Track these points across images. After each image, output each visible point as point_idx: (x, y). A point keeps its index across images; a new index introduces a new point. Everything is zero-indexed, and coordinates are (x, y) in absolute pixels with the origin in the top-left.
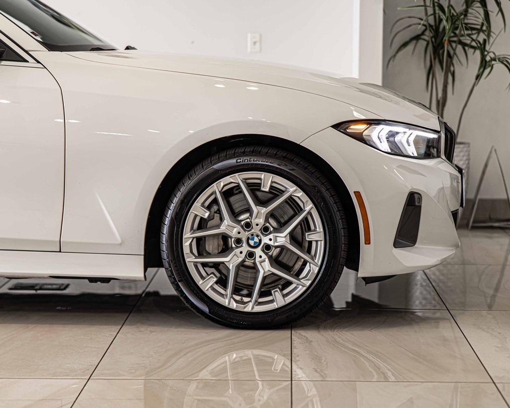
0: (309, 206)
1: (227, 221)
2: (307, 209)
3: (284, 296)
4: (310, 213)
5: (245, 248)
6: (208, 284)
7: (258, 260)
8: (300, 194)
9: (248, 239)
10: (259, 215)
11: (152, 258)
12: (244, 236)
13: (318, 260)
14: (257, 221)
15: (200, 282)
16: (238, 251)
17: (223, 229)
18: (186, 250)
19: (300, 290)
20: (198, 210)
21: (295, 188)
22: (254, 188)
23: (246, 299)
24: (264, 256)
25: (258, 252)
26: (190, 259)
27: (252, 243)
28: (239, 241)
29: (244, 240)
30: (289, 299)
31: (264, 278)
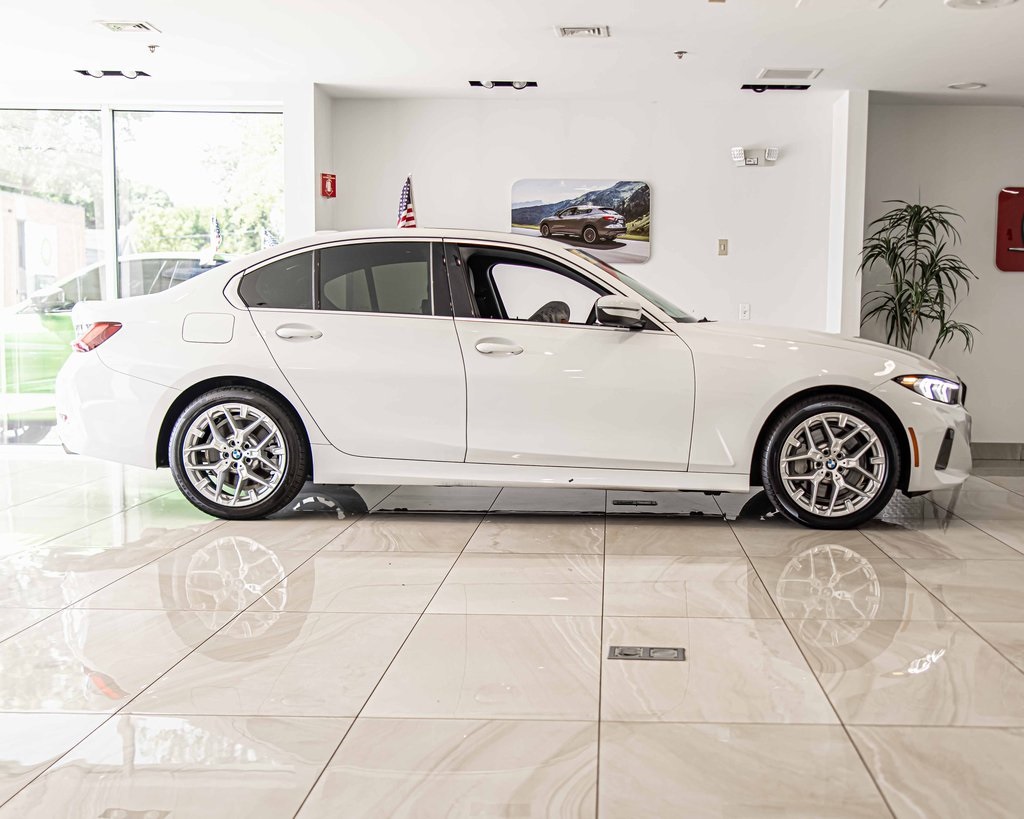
0: (874, 438)
1: (813, 449)
2: (873, 440)
3: (854, 505)
4: (874, 444)
5: (825, 470)
6: (797, 496)
7: (834, 478)
8: (868, 429)
9: (827, 463)
10: (837, 444)
11: (755, 480)
12: (824, 460)
13: (881, 477)
14: (835, 449)
15: (792, 494)
16: (820, 471)
17: (810, 455)
18: (782, 471)
19: (866, 501)
20: (792, 440)
21: (865, 424)
22: (834, 424)
23: (825, 508)
24: (839, 475)
25: (835, 472)
26: (785, 477)
27: (830, 465)
28: (819, 464)
29: (824, 463)
30: (858, 507)
31: (840, 491)
